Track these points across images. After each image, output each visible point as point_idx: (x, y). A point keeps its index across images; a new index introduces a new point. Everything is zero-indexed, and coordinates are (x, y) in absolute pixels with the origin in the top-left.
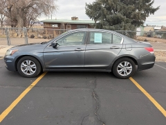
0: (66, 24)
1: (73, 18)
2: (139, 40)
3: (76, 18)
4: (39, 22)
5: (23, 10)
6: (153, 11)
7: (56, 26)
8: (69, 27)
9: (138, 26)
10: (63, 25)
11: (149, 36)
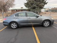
0: (19, 10)
1: (21, 8)
2: (43, 13)
3: (22, 8)
4: (10, 10)
5: (3, 6)
6: (46, 3)
7: (16, 11)
8: (20, 11)
9: (42, 9)
10: (18, 10)
11: (47, 12)
